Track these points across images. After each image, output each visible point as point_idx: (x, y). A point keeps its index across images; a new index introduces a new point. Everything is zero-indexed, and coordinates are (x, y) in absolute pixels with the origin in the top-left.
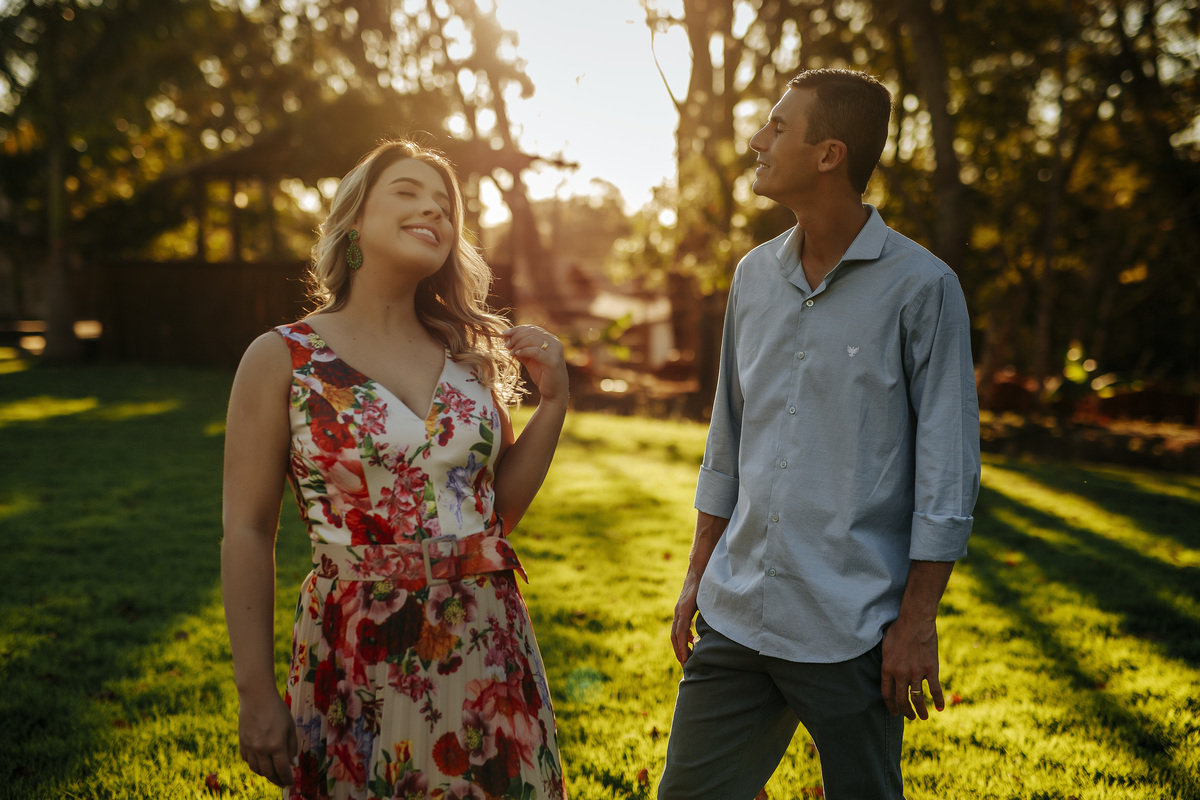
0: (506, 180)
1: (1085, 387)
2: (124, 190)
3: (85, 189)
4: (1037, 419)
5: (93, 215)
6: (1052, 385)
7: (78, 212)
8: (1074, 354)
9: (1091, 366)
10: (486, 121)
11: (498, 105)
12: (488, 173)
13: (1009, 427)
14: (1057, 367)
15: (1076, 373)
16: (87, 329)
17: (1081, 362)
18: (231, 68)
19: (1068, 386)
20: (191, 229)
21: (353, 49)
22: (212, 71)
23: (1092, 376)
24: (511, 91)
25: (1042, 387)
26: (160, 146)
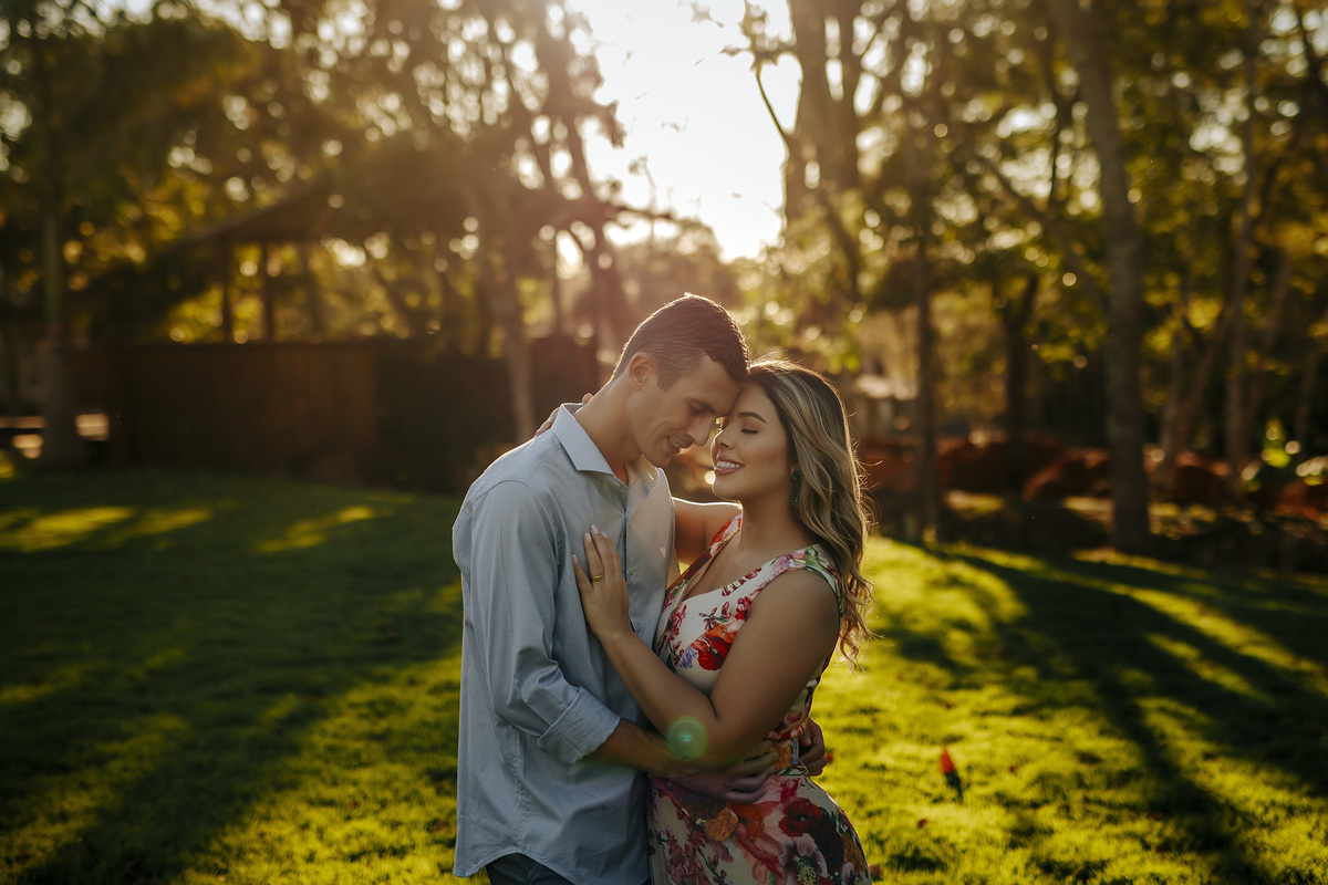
0: (587, 236)
1: (1288, 473)
2: (135, 253)
3: (89, 253)
4: (1231, 513)
5: (99, 284)
6: (1249, 474)
7: (79, 282)
8: (1274, 432)
9: (1293, 448)
10: (561, 162)
11: (575, 147)
12: (564, 226)
13: (1197, 522)
14: (1255, 448)
15: (1277, 458)
16: (92, 425)
17: (1283, 446)
18: (259, 107)
19: (1267, 472)
20: (215, 297)
21: (403, 84)
22: (238, 111)
23: (1296, 460)
24: (590, 129)
25: (1237, 473)
26: (177, 201)
